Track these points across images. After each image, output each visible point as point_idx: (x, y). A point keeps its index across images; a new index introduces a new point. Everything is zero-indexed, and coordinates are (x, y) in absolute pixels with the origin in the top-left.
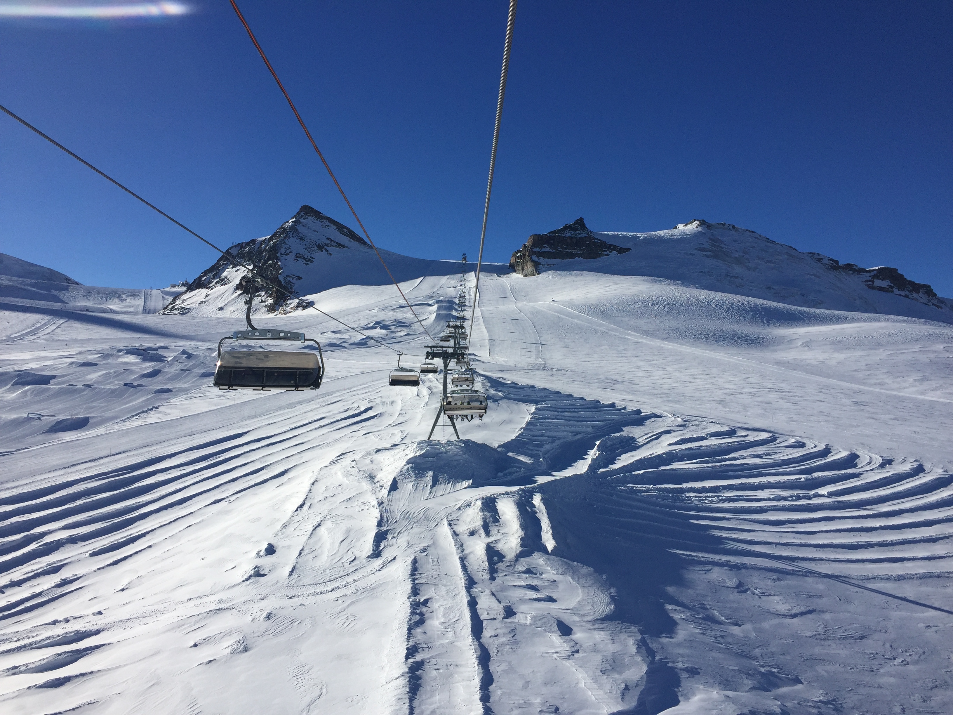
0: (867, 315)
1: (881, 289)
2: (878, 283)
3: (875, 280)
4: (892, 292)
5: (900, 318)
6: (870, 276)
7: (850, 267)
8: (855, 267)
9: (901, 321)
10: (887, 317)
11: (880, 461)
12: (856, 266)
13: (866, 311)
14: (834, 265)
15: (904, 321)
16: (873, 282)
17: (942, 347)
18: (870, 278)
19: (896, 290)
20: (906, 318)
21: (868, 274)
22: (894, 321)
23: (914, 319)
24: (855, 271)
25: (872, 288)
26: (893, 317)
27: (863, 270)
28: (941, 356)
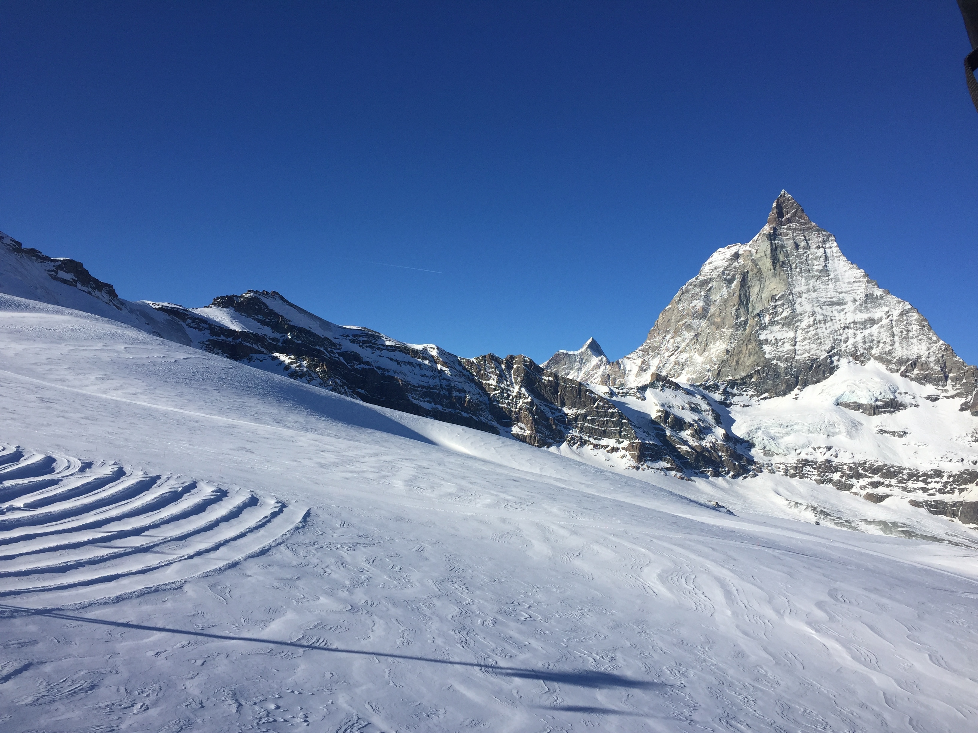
0: (49, 305)
1: (65, 281)
2: (62, 274)
3: (59, 271)
4: (76, 286)
5: (84, 313)
6: (54, 266)
7: (33, 253)
8: (38, 254)
9: (84, 317)
10: (71, 311)
11: (79, 464)
12: (40, 252)
13: (48, 302)
14: (17, 248)
15: (88, 318)
16: (57, 273)
17: (123, 347)
18: (54, 268)
19: (79, 285)
20: (90, 314)
21: (53, 264)
22: (77, 316)
23: (97, 316)
24: (38, 257)
25: (55, 278)
26: (76, 311)
27: (47, 259)
28: (122, 356)
